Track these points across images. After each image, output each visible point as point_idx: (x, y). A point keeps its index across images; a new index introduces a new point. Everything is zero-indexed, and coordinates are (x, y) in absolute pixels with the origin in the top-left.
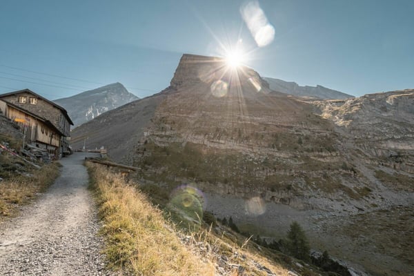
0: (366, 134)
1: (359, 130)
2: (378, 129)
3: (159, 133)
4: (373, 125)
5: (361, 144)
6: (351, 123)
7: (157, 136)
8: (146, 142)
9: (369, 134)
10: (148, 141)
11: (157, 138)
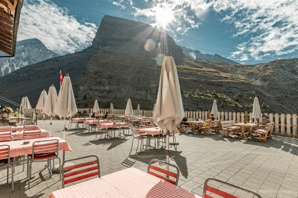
0: (284, 93)
1: (277, 89)
2: (294, 89)
3: (98, 88)
4: (289, 85)
5: (283, 102)
6: (269, 83)
7: (96, 90)
8: (85, 97)
9: (287, 93)
10: (88, 96)
11: (96, 93)
